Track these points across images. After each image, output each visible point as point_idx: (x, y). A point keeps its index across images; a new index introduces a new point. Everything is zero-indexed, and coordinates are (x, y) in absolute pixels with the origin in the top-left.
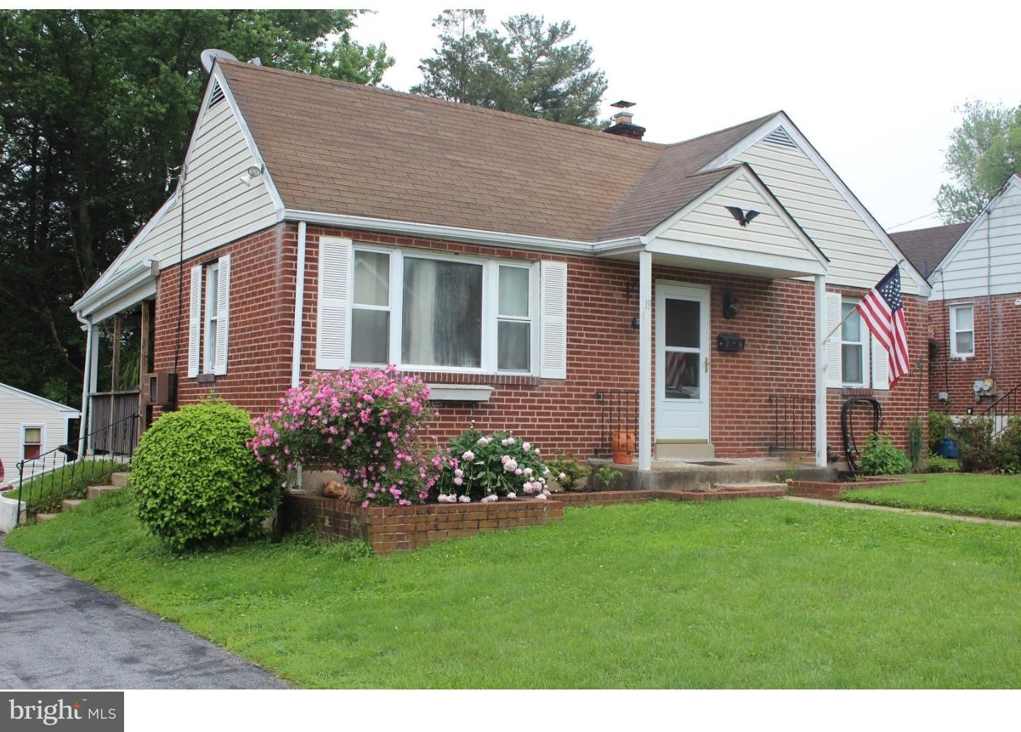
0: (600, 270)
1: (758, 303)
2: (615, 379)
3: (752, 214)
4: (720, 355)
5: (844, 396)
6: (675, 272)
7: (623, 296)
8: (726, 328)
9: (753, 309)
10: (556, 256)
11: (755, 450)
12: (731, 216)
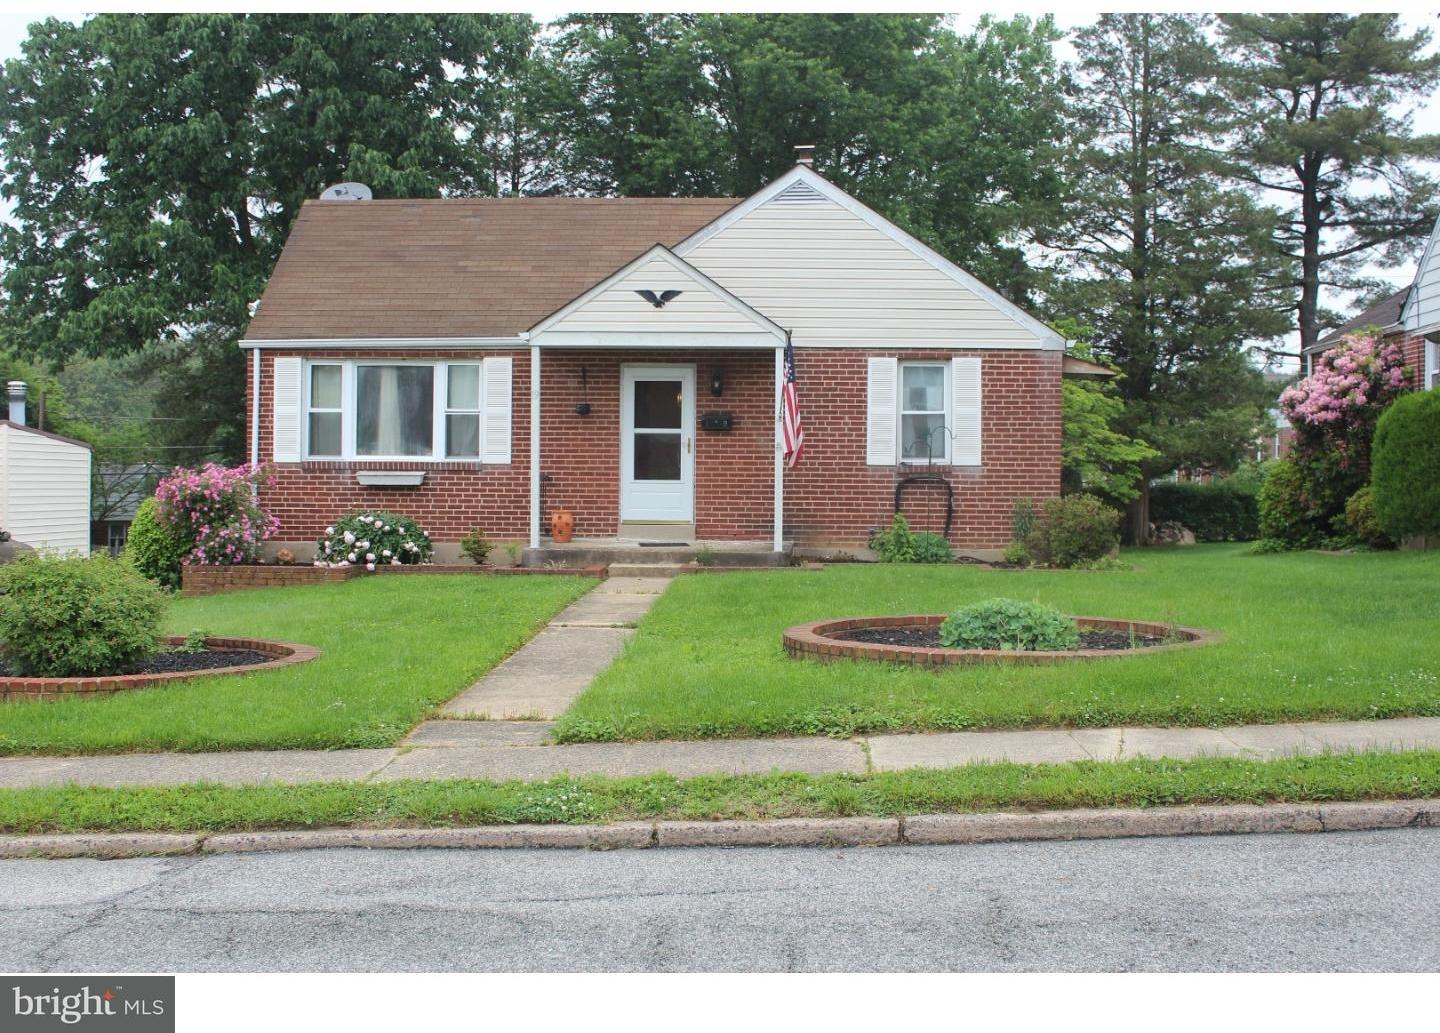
0: (551, 360)
1: (762, 378)
2: (569, 462)
3: (669, 295)
4: (707, 435)
5: (900, 474)
6: (645, 354)
7: (579, 383)
8: (716, 406)
9: (756, 383)
10: (501, 352)
11: (757, 533)
12: (642, 298)
